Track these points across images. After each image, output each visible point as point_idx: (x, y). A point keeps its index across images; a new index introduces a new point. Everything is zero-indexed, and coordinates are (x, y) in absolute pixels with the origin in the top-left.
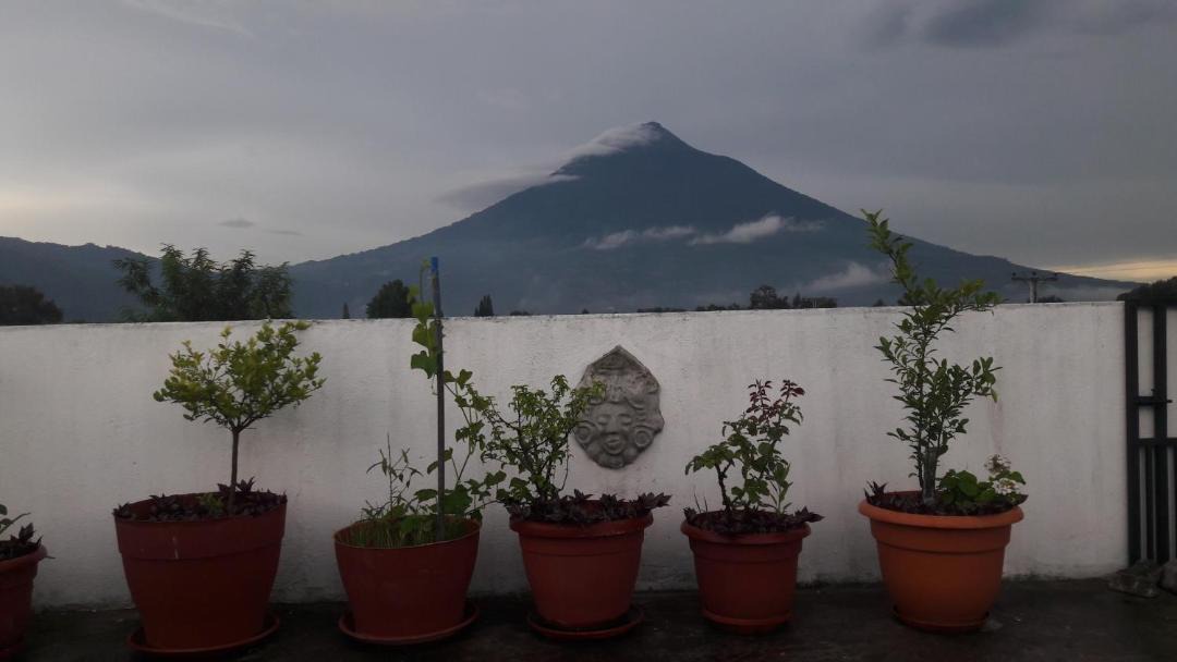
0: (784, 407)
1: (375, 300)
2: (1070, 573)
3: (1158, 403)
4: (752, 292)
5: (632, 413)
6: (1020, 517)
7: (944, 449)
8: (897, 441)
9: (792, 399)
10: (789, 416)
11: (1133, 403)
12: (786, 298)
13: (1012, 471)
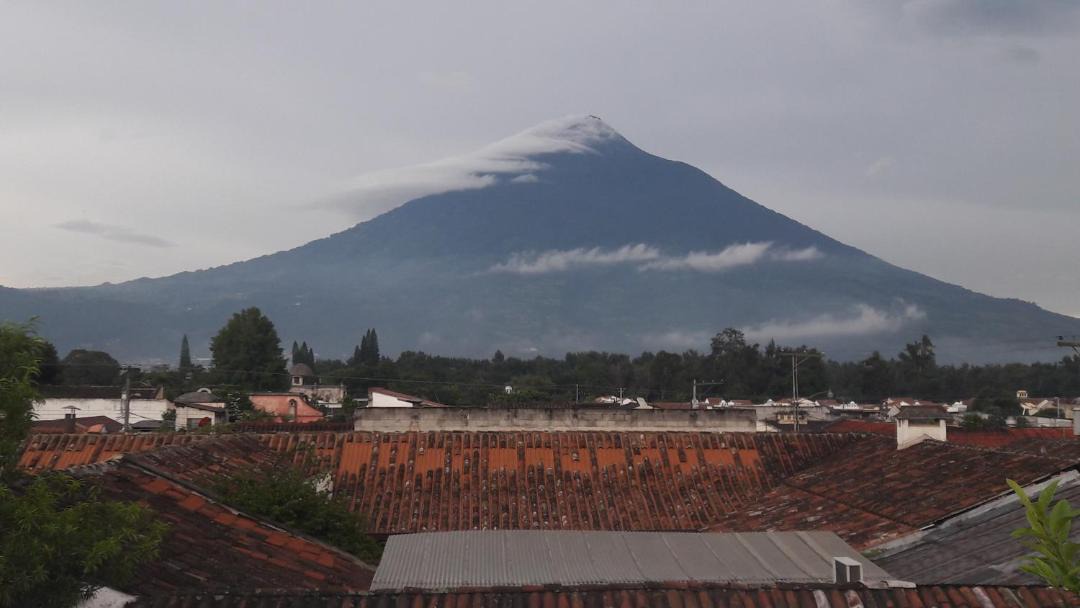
1: (223, 332)
4: (714, 336)
12: (757, 345)
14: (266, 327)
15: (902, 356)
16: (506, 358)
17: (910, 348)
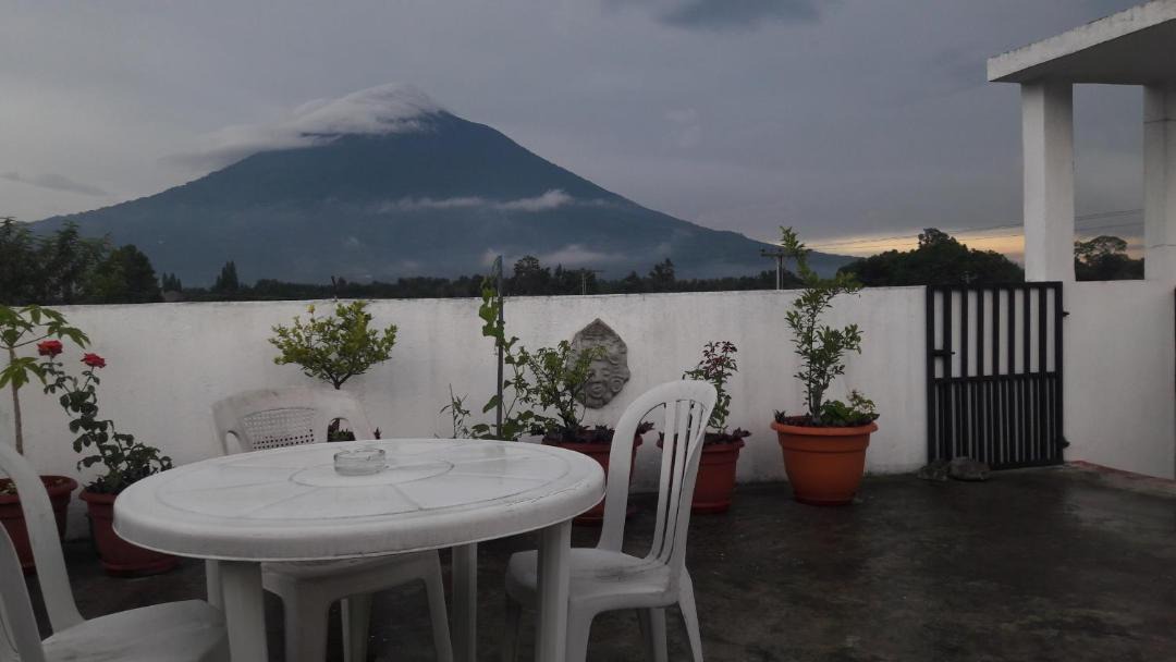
0: (724, 360)
2: (893, 470)
3: (946, 354)
4: (517, 262)
5: (610, 367)
6: (875, 428)
7: (826, 386)
8: (800, 380)
9: (729, 354)
10: (728, 366)
11: (931, 355)
12: (548, 269)
13: (866, 399)
14: (142, 260)
15: (652, 274)
16: (348, 283)
17: (657, 268)
